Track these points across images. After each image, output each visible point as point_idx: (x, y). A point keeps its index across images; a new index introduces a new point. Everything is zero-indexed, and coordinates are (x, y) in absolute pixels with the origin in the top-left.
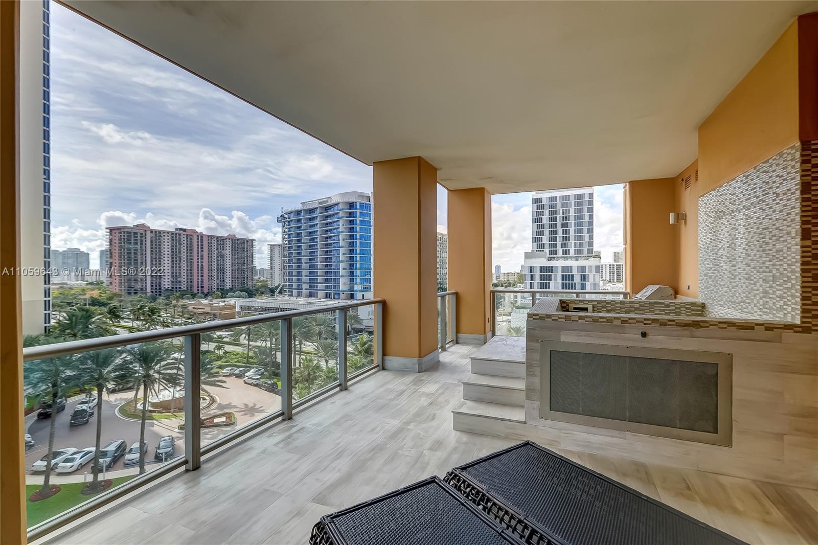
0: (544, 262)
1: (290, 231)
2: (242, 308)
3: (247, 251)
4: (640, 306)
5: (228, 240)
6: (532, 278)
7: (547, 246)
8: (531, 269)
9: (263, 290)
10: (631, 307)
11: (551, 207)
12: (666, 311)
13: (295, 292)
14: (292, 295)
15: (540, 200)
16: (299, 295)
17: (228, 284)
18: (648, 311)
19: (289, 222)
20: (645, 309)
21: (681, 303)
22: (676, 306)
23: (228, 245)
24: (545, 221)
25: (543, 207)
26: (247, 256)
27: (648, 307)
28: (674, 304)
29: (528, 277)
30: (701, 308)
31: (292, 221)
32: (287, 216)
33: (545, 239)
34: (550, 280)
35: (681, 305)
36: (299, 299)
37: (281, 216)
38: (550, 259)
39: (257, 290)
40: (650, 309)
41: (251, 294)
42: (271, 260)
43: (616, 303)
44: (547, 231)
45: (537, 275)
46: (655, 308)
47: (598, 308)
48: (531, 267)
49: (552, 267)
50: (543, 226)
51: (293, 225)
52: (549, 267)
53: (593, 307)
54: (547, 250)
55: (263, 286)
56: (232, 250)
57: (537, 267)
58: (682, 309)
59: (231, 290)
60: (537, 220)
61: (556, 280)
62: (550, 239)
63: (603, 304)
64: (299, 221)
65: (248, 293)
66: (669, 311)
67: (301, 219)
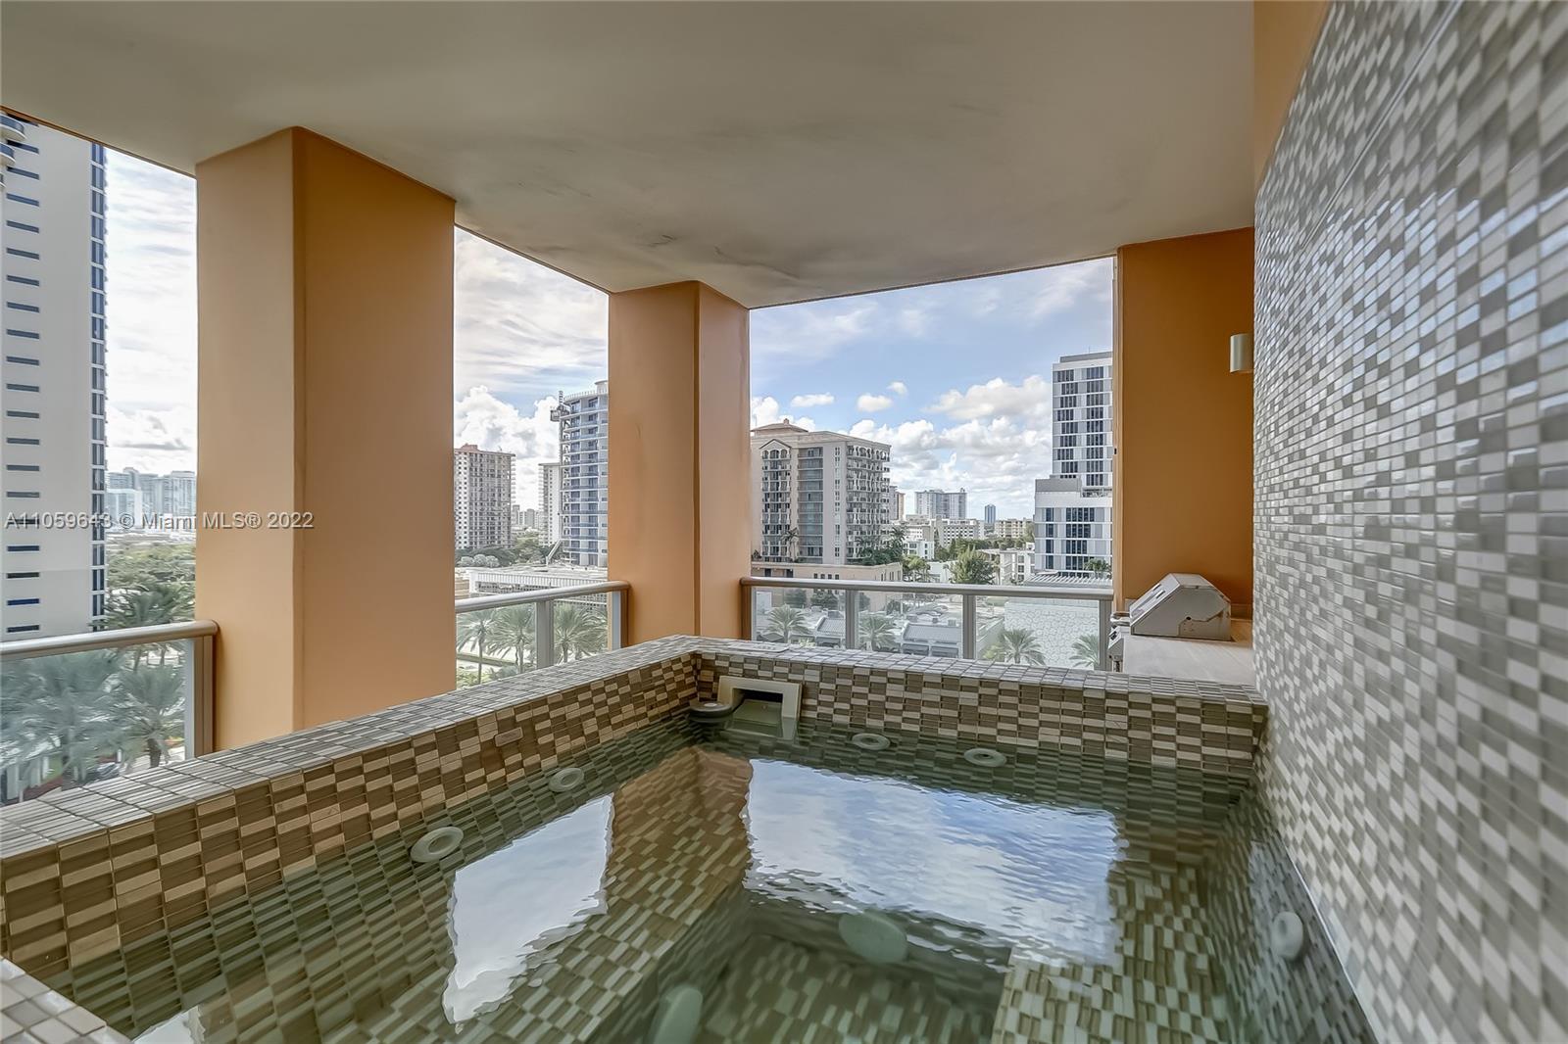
0: (1076, 500)
1: (575, 438)
2: (480, 585)
3: (499, 476)
4: (983, 700)
5: (462, 456)
6: (1050, 531)
7: (1082, 467)
8: (1049, 514)
9: (527, 551)
10: (944, 702)
11: (1091, 387)
12: (1087, 736)
13: (584, 556)
14: (577, 563)
15: (1069, 375)
16: (592, 561)
17: (463, 540)
18: (1014, 727)
19: (573, 420)
20: (1000, 718)
21: (1155, 700)
22: (1132, 712)
23: (463, 466)
24: (1079, 415)
25: (1075, 388)
26: (499, 487)
27: (1013, 707)
28: (1124, 704)
29: (1043, 530)
30: (1248, 732)
31: (578, 418)
32: (568, 409)
33: (1079, 454)
34: (1087, 535)
35: (1156, 707)
36: (590, 569)
37: (559, 408)
38: (1088, 493)
39: (517, 552)
40: (1021, 721)
41: (505, 560)
42: (546, 494)
43: (889, 680)
44: (1082, 436)
45: (1061, 524)
46: (1043, 717)
47: (822, 698)
48: (1048, 510)
49: (1092, 509)
50: (1073, 427)
51: (582, 425)
52: (1086, 509)
53: (805, 693)
54: (1083, 476)
55: (528, 544)
56: (471, 475)
57: (1060, 509)
58: (1158, 730)
59: (469, 552)
60: (1063, 414)
61: (1099, 535)
62: (1089, 453)
63: (839, 681)
64: (591, 418)
65: (500, 558)
66: (1099, 737)
67: (596, 415)
